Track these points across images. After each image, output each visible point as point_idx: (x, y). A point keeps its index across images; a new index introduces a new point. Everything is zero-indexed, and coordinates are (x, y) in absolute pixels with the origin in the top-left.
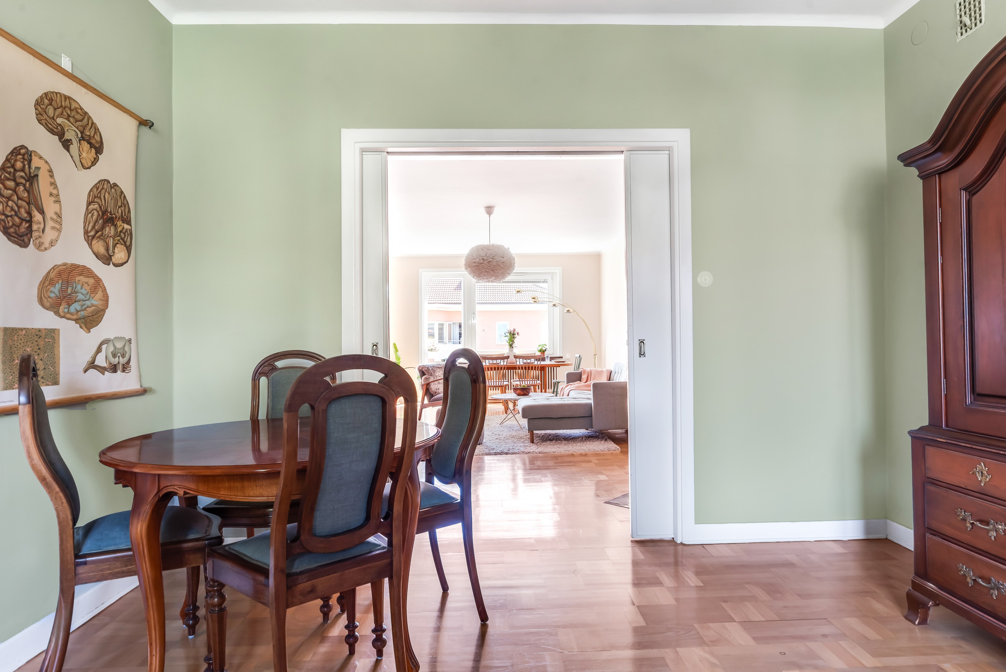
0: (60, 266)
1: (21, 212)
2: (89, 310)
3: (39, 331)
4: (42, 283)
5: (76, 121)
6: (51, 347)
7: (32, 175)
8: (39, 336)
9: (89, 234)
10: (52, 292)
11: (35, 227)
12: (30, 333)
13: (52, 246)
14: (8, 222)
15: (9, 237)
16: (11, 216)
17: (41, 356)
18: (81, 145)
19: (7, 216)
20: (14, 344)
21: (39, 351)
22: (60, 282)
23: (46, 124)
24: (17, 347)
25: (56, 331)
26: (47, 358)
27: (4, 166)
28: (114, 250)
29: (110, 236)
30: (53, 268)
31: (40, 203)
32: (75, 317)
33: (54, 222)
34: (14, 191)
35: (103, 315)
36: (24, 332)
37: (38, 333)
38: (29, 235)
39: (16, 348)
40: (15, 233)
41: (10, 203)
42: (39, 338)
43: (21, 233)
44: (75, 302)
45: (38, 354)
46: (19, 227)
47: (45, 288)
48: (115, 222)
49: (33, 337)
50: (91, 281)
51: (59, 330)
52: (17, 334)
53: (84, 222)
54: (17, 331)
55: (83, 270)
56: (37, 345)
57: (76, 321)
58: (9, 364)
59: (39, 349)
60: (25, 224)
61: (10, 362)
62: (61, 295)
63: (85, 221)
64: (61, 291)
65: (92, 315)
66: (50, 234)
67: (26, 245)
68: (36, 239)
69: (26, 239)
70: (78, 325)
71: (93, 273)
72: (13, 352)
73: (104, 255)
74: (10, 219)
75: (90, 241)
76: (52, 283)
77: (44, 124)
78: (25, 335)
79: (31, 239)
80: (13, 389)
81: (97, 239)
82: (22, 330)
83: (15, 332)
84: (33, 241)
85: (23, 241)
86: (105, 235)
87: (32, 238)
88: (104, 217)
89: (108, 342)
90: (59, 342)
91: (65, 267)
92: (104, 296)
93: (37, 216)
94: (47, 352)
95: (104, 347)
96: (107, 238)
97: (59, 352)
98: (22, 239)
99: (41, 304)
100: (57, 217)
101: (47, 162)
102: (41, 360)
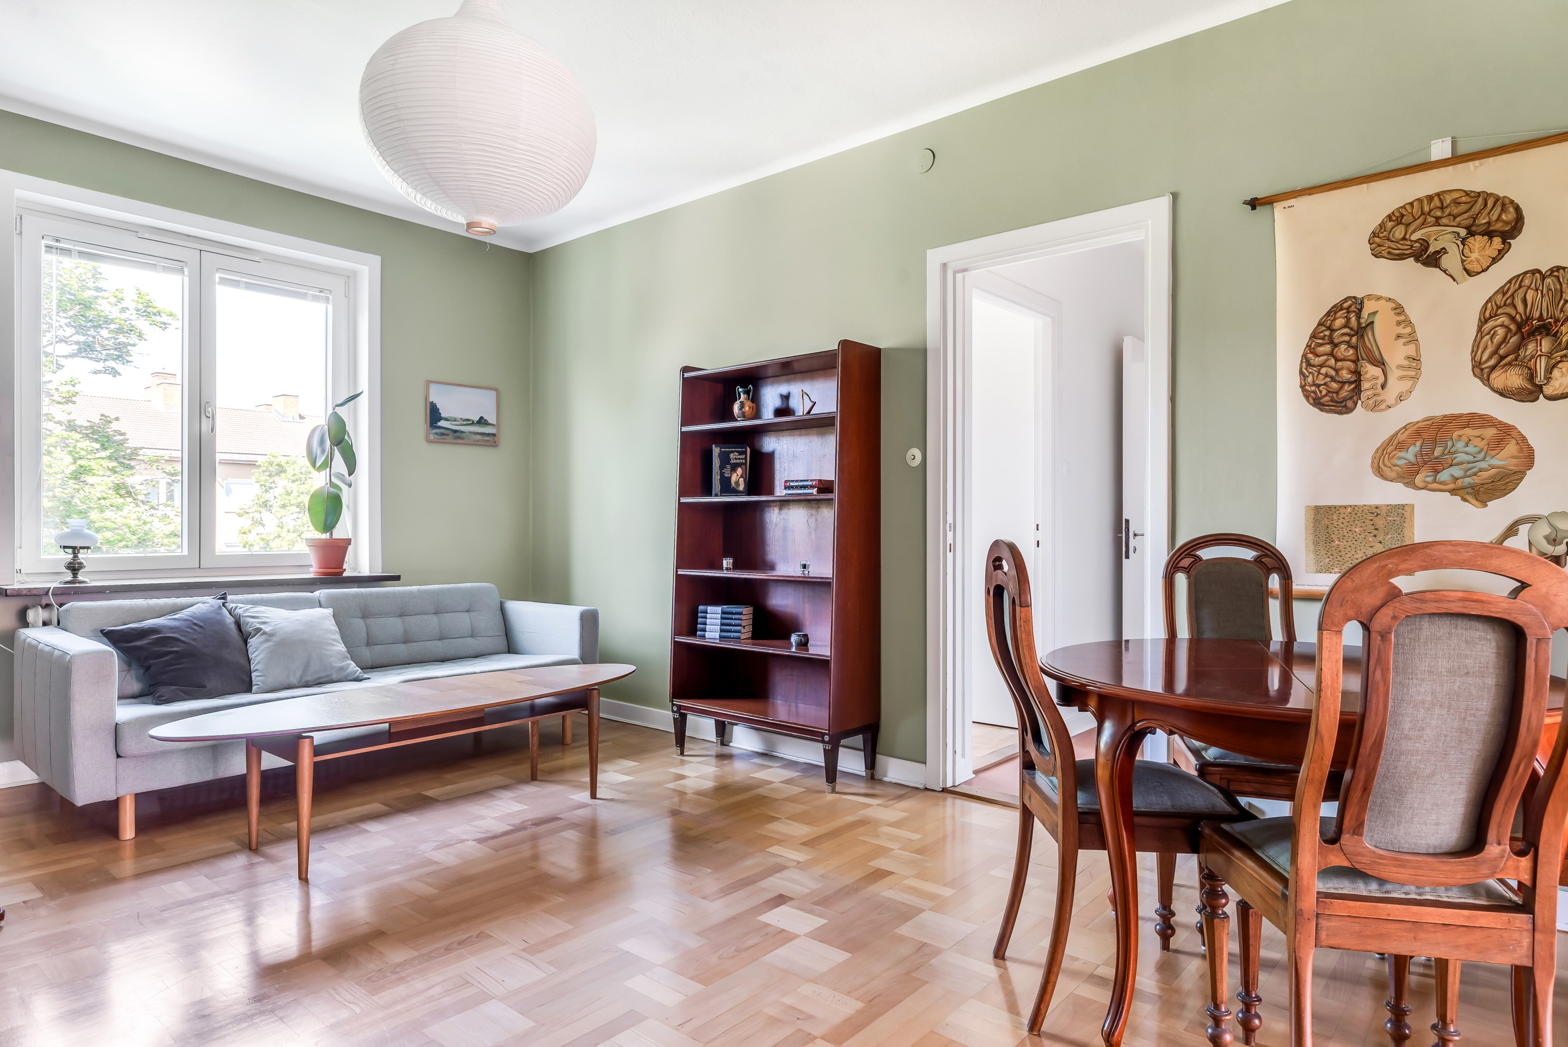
0: (1418, 422)
1: (1340, 375)
2: (1484, 475)
3: (1377, 508)
4: (1380, 451)
5: (1455, 218)
6: (1397, 527)
7: (1364, 325)
8: (1376, 514)
9: (1483, 367)
10: (1400, 458)
11: (1365, 385)
12: (1360, 510)
13: (1401, 400)
14: (1321, 392)
15: (1321, 407)
16: (1325, 384)
17: (1380, 538)
18: (1466, 247)
19: (1319, 386)
20: (1332, 524)
21: (1376, 532)
22: (1418, 444)
23: (1389, 253)
24: (1336, 526)
25: (1406, 506)
26: (1390, 541)
27: (1314, 334)
28: (1551, 373)
29: (1540, 356)
30: (1404, 427)
31: (1377, 354)
32: (1451, 486)
33: (1402, 370)
34: (1331, 354)
35: (1522, 479)
36: (1349, 510)
37: (1374, 510)
38: (1355, 398)
39: (1336, 528)
40: (1332, 400)
41: (1323, 370)
42: (1376, 516)
43: (1341, 399)
44: (1451, 466)
45: (1375, 536)
46: (1337, 393)
47: (1387, 455)
48: (1554, 329)
49: (1365, 516)
50: (1490, 432)
51: (1412, 506)
52: (1338, 512)
53: (1473, 351)
54: (1337, 509)
55: (1470, 419)
56: (1373, 525)
57: (1453, 492)
58: (1325, 545)
59: (1376, 529)
60: (1349, 386)
61: (1326, 543)
62: (1418, 460)
63: (1475, 349)
64: (1420, 453)
65: (1493, 482)
66: (1395, 386)
67: (1349, 410)
68: (1368, 399)
69: (1350, 404)
70: (1458, 498)
71: (1492, 420)
72: (1331, 532)
73: (1523, 389)
74: (1323, 388)
75: (1485, 376)
76: (1402, 446)
77: (1386, 255)
78: (1350, 513)
79: (1359, 401)
80: (1330, 573)
81: (1502, 369)
82: (1345, 507)
83: (1333, 510)
84: (1363, 402)
85: (1345, 406)
86: (1525, 357)
87: (1360, 399)
88: (1523, 330)
89: (1536, 521)
90: (1412, 521)
91: (1430, 422)
92: (1521, 451)
93: (1371, 371)
94: (1391, 533)
95: (1524, 529)
96: (1531, 361)
97: (1413, 534)
98: (1343, 404)
99: (1378, 475)
100: (1410, 362)
101: (1390, 299)
102: (1380, 542)
